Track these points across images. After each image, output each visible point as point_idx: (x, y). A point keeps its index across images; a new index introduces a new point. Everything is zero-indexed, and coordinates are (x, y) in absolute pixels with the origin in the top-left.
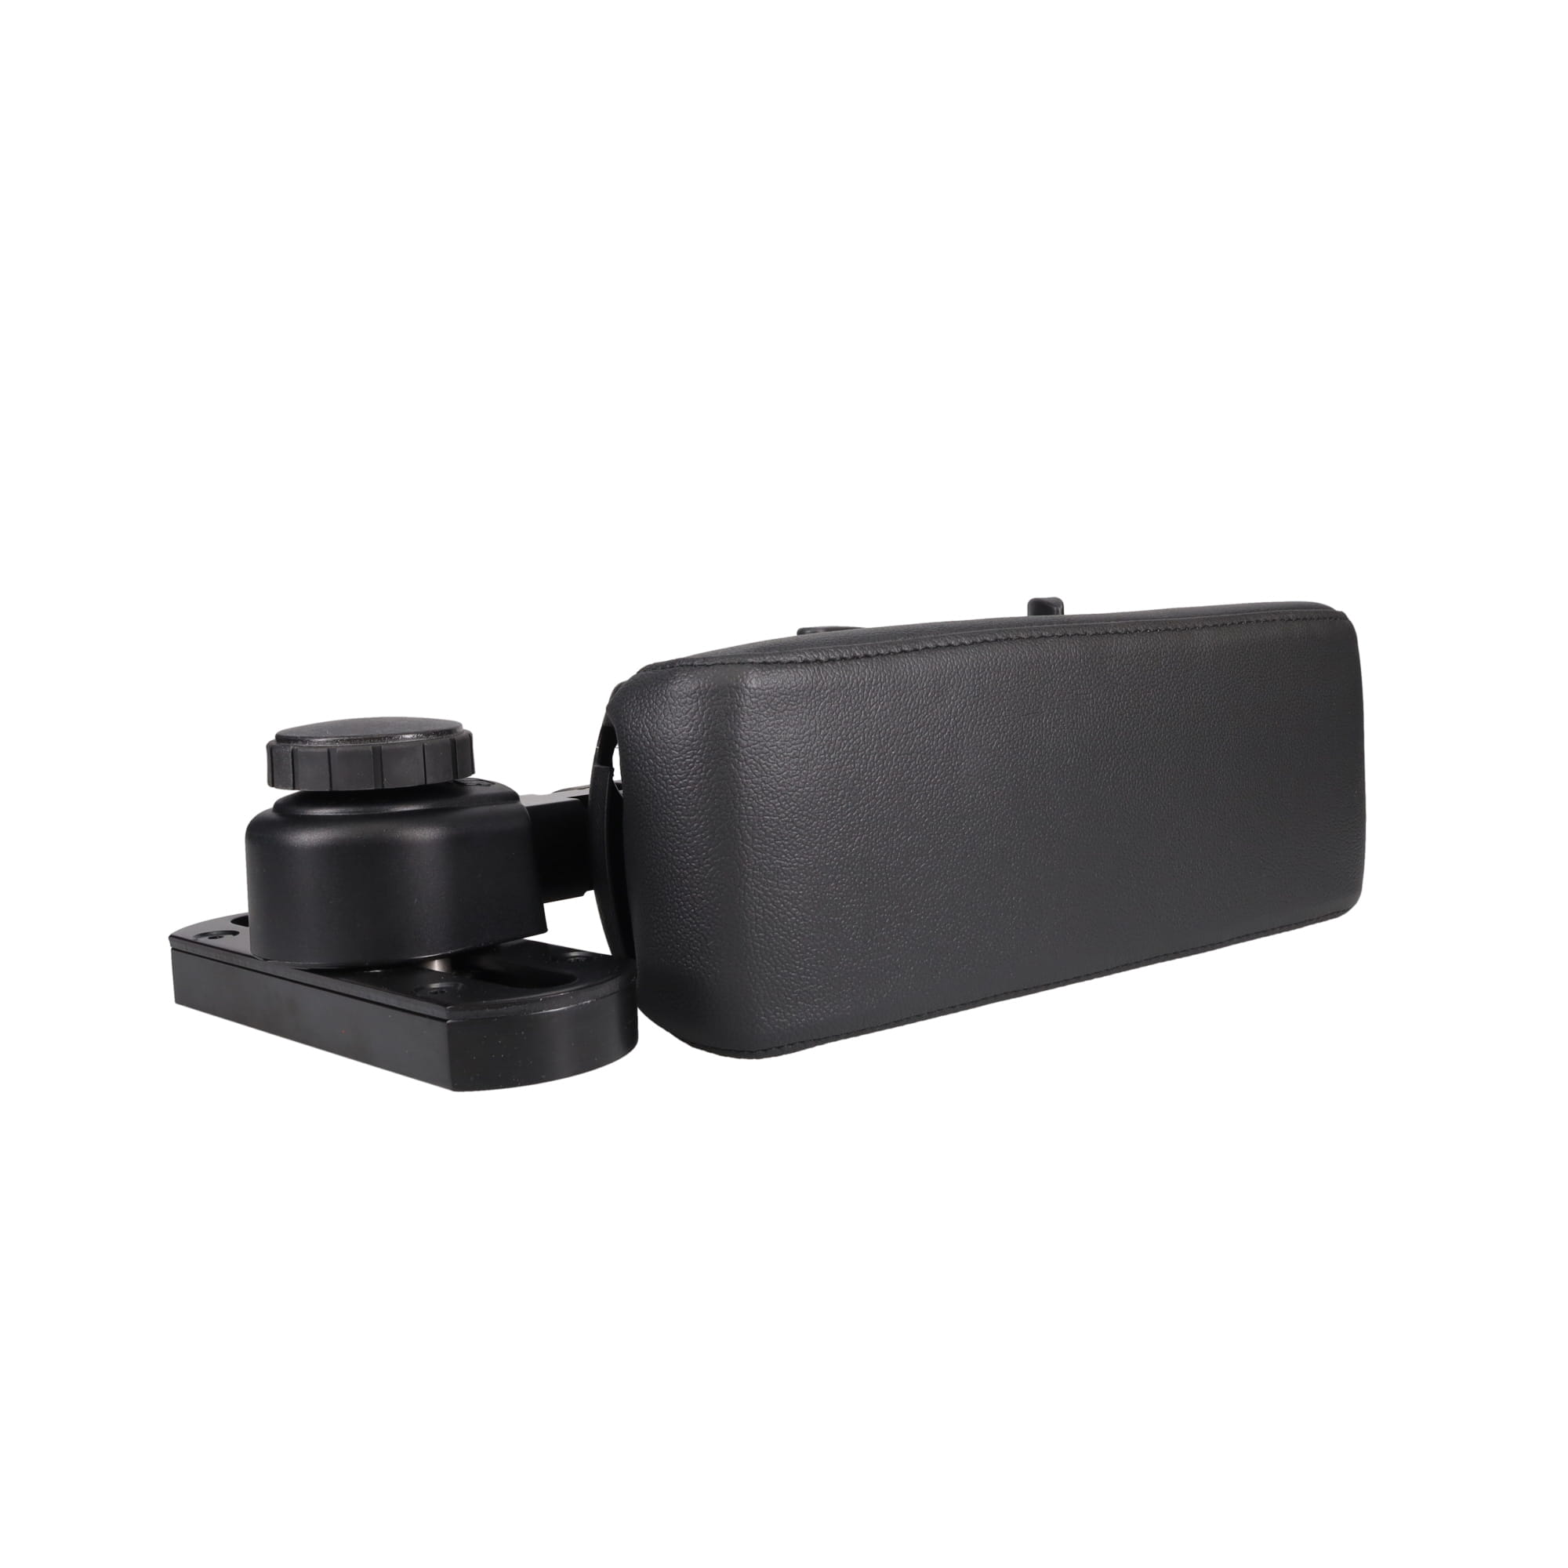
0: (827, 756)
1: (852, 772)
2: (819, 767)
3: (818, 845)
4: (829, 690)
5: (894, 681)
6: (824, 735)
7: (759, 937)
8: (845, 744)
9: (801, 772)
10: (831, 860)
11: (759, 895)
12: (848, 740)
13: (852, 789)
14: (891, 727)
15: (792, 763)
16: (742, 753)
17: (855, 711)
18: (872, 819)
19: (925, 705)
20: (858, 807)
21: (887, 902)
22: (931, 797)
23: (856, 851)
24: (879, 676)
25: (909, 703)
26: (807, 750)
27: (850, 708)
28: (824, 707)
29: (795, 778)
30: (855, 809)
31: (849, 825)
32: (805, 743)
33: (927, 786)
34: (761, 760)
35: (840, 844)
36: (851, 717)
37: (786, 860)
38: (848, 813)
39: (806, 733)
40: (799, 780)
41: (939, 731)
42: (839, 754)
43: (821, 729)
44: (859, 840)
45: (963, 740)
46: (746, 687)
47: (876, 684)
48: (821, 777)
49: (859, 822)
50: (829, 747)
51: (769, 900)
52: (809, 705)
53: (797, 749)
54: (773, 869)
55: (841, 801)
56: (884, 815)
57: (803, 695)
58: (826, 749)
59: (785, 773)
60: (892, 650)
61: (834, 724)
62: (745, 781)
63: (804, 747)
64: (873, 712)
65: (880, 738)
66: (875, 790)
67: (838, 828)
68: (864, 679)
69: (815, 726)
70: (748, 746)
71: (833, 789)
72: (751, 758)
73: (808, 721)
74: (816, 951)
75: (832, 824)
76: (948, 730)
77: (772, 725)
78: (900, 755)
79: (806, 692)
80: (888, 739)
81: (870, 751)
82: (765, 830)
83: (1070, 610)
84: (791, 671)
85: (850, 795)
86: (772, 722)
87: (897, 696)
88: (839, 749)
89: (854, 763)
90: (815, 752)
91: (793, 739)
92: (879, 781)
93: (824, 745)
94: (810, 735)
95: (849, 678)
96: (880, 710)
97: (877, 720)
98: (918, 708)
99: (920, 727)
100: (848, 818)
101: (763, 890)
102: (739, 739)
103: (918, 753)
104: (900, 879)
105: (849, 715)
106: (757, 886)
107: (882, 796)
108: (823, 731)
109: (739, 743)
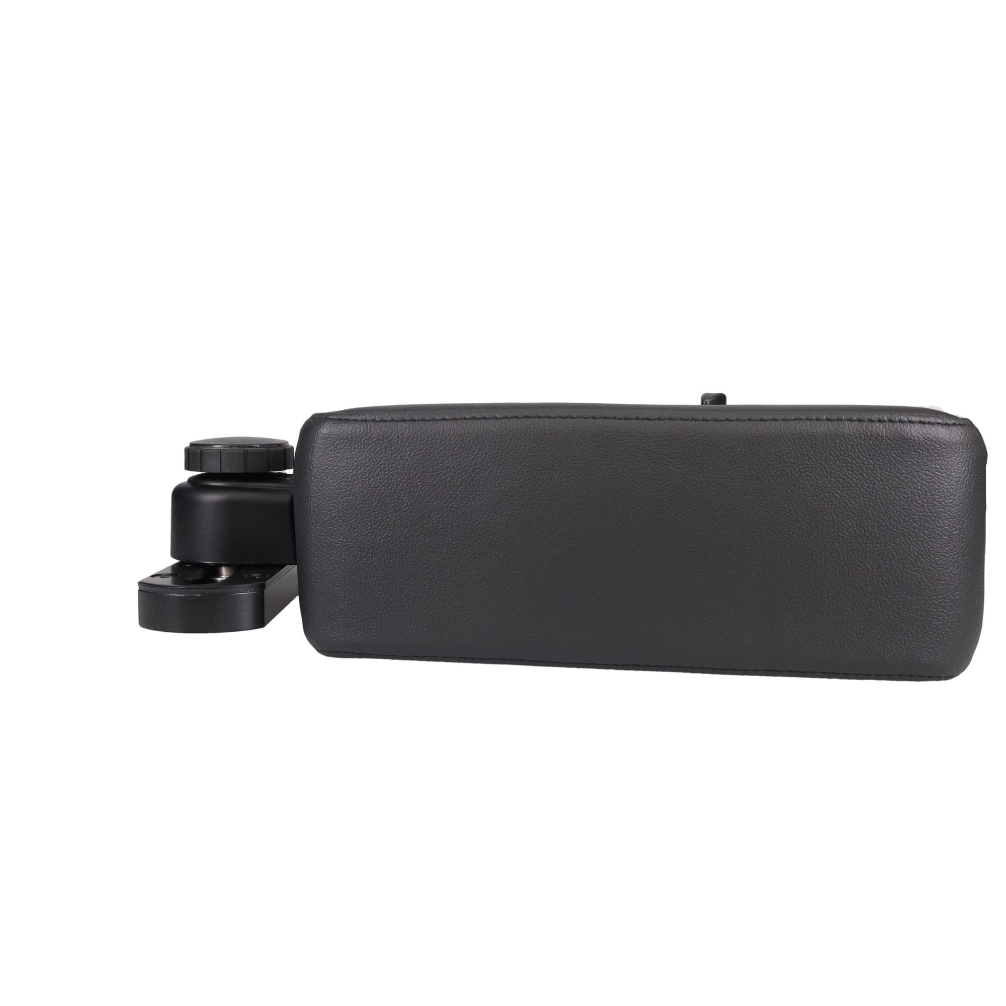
0: (367, 479)
1: (385, 492)
2: (360, 485)
3: (356, 533)
4: (375, 439)
5: (428, 438)
6: (367, 467)
7: (318, 582)
8: (382, 474)
9: (348, 487)
10: (365, 544)
11: (318, 557)
12: (385, 471)
13: (384, 502)
14: (420, 467)
15: (343, 481)
16: (314, 471)
17: (394, 453)
18: (397, 523)
19: (450, 455)
20: (388, 514)
21: (406, 578)
22: (447, 516)
23: (383, 541)
24: (416, 434)
25: (437, 453)
26: (353, 475)
27: (390, 452)
28: (369, 450)
29: (344, 490)
30: (385, 516)
31: (380, 525)
32: (353, 470)
33: (444, 508)
34: (324, 477)
35: (372, 535)
36: (389, 457)
37: (334, 539)
38: (379, 517)
39: (355, 464)
40: (346, 492)
41: (460, 473)
42: (377, 480)
43: (366, 463)
44: (387, 535)
45: (479, 482)
46: (320, 432)
47: (413, 438)
48: (362, 492)
49: (388, 524)
50: (369, 474)
51: (324, 561)
52: (360, 447)
53: (347, 473)
54: (327, 543)
55: (374, 509)
56: (407, 522)
57: (356, 440)
58: (367, 475)
59: (337, 487)
60: (435, 418)
61: (376, 461)
62: (313, 488)
63: (352, 472)
64: (407, 456)
65: (410, 473)
66: (402, 505)
67: (371, 526)
68: (404, 434)
69: (362, 460)
70: (317, 468)
71: (369, 501)
72: (318, 475)
73: (357, 456)
74: (352, 598)
75: (367, 522)
76: (468, 474)
77: (333, 457)
78: (425, 485)
79: (358, 439)
80: (416, 474)
81: (401, 480)
82: (323, 519)
83: (730, 402)
84: (351, 425)
85: (381, 505)
86: (333, 455)
87: (428, 448)
88: (377, 476)
89: (387, 487)
90: (360, 476)
91: (345, 467)
92: (406, 500)
93: (366, 473)
94: (358, 465)
95: (392, 433)
96: (413, 455)
97: (410, 461)
98: (444, 457)
99: (444, 469)
100: (379, 520)
101: (320, 554)
102: (313, 463)
103: (440, 486)
104: (418, 566)
105: (388, 456)
106: (317, 551)
107: (407, 510)
108: (367, 464)
109: (313, 465)
